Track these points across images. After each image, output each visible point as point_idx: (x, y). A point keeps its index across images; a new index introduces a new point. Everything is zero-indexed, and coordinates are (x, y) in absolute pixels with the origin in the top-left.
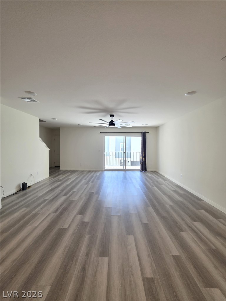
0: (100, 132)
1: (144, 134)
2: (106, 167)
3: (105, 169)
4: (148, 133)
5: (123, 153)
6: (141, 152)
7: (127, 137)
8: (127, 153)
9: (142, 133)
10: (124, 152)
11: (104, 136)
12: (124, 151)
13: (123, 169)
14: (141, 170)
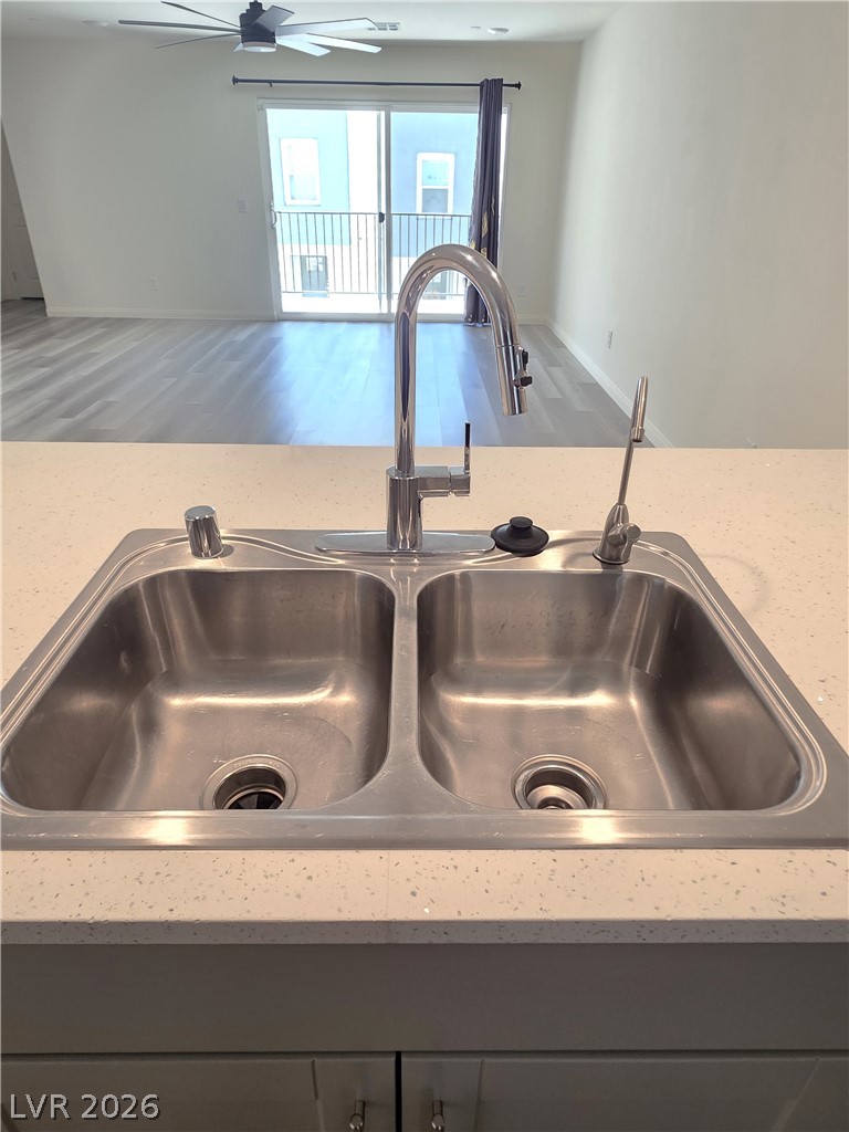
0: (235, 81)
1: (491, 97)
2: (290, 303)
3: (285, 310)
4: (518, 86)
5: (373, 220)
6: (474, 212)
7: (392, 113)
8: (395, 219)
9: (481, 85)
10: (384, 211)
11: (262, 109)
12: (379, 206)
13: (378, 312)
14: (468, 316)
